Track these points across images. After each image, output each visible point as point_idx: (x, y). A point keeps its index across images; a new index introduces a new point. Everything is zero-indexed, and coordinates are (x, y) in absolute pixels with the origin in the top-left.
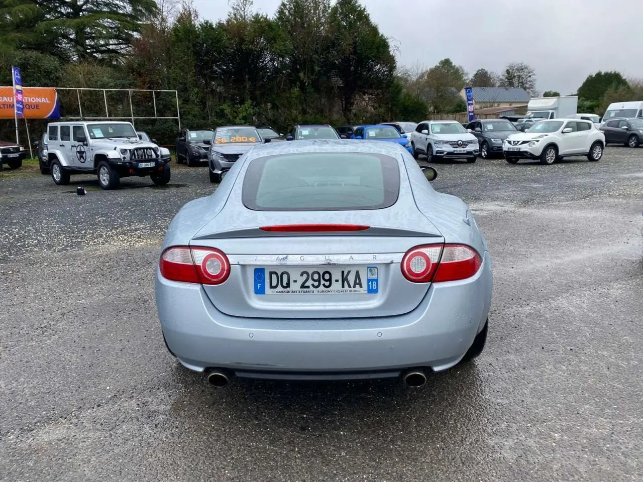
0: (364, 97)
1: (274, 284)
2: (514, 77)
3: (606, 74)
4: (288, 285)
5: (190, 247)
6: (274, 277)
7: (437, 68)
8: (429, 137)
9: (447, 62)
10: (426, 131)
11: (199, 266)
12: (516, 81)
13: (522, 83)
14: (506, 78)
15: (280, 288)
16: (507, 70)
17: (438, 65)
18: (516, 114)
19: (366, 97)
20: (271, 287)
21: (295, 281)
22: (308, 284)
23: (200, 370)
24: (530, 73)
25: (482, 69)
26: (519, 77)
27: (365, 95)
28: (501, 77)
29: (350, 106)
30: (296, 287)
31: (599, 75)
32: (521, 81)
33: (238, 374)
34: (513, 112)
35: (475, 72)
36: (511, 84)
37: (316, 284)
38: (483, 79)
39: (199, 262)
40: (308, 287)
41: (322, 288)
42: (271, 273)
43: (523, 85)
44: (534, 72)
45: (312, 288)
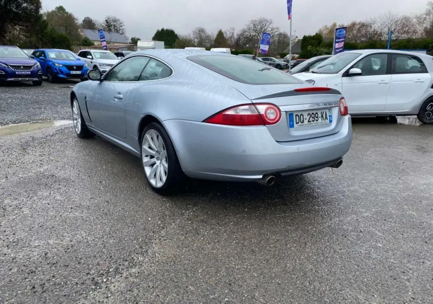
0: (15, 27)
1: (298, 122)
2: (112, 25)
3: (167, 30)
4: (303, 122)
5: (253, 104)
6: (297, 117)
7: (53, 12)
8: (92, 61)
9: (61, 9)
10: (90, 57)
11: (263, 114)
12: (112, 28)
13: (117, 30)
14: (106, 25)
15: (300, 124)
16: (106, 20)
17: (54, 9)
18: (128, 50)
19: (17, 28)
20: (297, 123)
21: (306, 119)
22: (311, 120)
23: (261, 177)
24: (121, 24)
25: (88, 18)
26: (114, 25)
27: (16, 25)
28: (103, 24)
29: (4, 34)
30: (306, 122)
31: (163, 30)
32: (116, 28)
33: (283, 174)
34: (127, 49)
35: (83, 19)
36: (110, 30)
37: (313, 120)
38: (89, 24)
39: (262, 112)
40: (310, 122)
41: (315, 121)
42: (296, 115)
43: (117, 31)
44: (124, 24)
45: (312, 122)
